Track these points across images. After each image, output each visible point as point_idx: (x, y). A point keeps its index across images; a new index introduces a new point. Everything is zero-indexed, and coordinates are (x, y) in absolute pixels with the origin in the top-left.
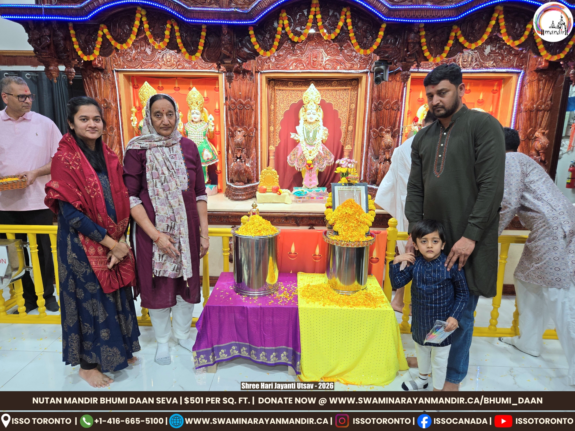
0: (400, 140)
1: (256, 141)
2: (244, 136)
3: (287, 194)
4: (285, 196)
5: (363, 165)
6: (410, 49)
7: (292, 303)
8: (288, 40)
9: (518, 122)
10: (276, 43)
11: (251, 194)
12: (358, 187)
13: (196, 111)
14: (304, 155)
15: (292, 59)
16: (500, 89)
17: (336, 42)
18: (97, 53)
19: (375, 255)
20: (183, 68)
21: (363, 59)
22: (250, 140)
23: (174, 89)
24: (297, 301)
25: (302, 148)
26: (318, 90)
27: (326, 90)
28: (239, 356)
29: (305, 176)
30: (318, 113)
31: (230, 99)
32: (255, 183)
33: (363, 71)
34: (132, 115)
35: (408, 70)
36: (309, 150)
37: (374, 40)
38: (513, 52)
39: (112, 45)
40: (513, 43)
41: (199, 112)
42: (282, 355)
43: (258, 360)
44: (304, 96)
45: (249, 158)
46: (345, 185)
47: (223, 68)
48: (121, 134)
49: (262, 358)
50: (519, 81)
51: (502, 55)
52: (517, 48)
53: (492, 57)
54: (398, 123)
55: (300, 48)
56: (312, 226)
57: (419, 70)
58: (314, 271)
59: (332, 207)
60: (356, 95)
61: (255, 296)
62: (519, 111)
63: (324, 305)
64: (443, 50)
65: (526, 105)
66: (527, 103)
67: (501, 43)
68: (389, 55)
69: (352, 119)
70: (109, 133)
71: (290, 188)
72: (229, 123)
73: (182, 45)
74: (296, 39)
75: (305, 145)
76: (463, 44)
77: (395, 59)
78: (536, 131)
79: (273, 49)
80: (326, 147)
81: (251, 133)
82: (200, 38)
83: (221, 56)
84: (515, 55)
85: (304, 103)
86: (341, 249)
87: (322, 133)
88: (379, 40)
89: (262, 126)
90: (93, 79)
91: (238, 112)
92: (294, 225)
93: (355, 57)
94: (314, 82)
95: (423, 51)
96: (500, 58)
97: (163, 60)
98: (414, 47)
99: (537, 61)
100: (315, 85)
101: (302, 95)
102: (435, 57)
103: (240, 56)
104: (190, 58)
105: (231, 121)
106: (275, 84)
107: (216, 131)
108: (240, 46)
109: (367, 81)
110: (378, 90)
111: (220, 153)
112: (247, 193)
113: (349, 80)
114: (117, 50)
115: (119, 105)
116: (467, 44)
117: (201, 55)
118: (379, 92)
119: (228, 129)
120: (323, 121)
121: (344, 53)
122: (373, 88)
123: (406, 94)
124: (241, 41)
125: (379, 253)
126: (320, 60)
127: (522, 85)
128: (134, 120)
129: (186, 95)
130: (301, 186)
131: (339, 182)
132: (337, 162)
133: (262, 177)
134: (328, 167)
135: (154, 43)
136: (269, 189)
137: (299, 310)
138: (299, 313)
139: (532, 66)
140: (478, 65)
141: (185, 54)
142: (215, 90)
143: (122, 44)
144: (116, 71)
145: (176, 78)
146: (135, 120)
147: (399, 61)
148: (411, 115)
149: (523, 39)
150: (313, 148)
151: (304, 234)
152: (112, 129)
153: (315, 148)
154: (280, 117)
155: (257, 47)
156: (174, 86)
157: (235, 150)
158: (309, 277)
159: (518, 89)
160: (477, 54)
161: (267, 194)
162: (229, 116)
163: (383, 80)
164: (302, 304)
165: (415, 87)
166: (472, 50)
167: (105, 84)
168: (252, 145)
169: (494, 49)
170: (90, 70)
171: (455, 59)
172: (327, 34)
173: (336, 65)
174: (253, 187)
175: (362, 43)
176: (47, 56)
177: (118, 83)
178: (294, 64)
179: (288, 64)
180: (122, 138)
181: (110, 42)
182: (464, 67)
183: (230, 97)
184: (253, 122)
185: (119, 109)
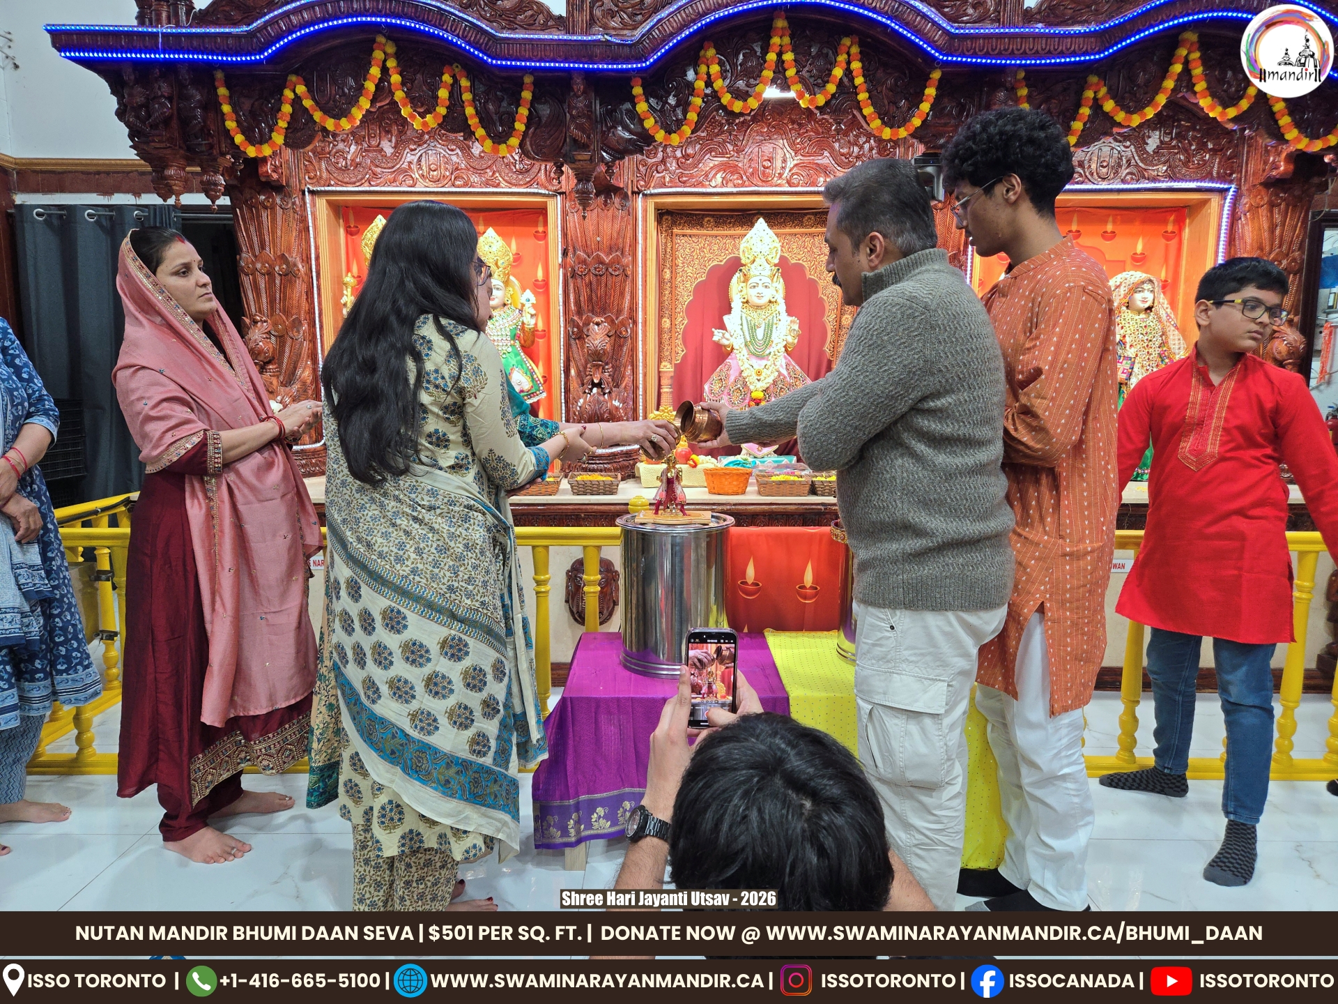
1: (633, 350)
2: (608, 335)
8: (718, 110)
10: (692, 116)
11: (624, 470)
13: (495, 282)
14: (744, 379)
15: (716, 163)
16: (1181, 229)
17: (828, 113)
18: (278, 138)
20: (465, 185)
22: (621, 346)
25: (740, 363)
27: (791, 234)
30: (775, 284)
31: (574, 254)
34: (345, 292)
36: (756, 367)
37: (912, 109)
38: (1210, 146)
39: (315, 123)
40: (1223, 114)
41: (501, 284)
44: (743, 244)
45: (617, 386)
48: (318, 337)
50: (1226, 208)
51: (1186, 151)
52: (1230, 126)
53: (1163, 155)
55: (734, 140)
58: (801, 627)
67: (1183, 126)
70: (290, 334)
72: (572, 307)
73: (477, 120)
74: (738, 106)
75: (746, 356)
76: (1111, 115)
79: (687, 130)
80: (793, 362)
81: (623, 329)
82: (518, 106)
83: (566, 148)
84: (1214, 152)
85: (743, 262)
87: (786, 329)
88: (925, 107)
89: (646, 314)
90: (257, 209)
91: (594, 283)
93: (858, 157)
96: (1182, 157)
97: (420, 168)
99: (1266, 163)
100: (766, 223)
101: (737, 246)
103: (608, 146)
104: (496, 151)
105: (575, 303)
106: (674, 223)
108: (610, 124)
112: (615, 465)
114: (326, 133)
115: (314, 269)
116: (1120, 116)
117: (521, 145)
119: (569, 321)
120: (786, 304)
121: (833, 147)
127: (1234, 218)
128: (348, 304)
135: (413, 117)
137: (791, 702)
139: (1254, 174)
140: (1134, 174)
141: (484, 141)
142: (535, 236)
143: (340, 119)
144: (312, 192)
150: (764, 362)
151: (777, 536)
152: (297, 324)
153: (769, 363)
154: (686, 296)
155: (649, 123)
158: (794, 640)
159: (1224, 227)
160: (1130, 151)
162: (572, 290)
164: (794, 689)
166: (1120, 142)
167: (285, 221)
168: (625, 359)
169: (1167, 139)
170: (251, 188)
171: (1083, 162)
172: (807, 96)
173: (815, 177)
174: (628, 454)
175: (885, 114)
176: (162, 145)
177: (314, 219)
178: (719, 176)
179: (706, 175)
180: (319, 345)
181: (311, 116)
182: (1104, 179)
183: (574, 248)
184: (626, 303)
185: (315, 278)
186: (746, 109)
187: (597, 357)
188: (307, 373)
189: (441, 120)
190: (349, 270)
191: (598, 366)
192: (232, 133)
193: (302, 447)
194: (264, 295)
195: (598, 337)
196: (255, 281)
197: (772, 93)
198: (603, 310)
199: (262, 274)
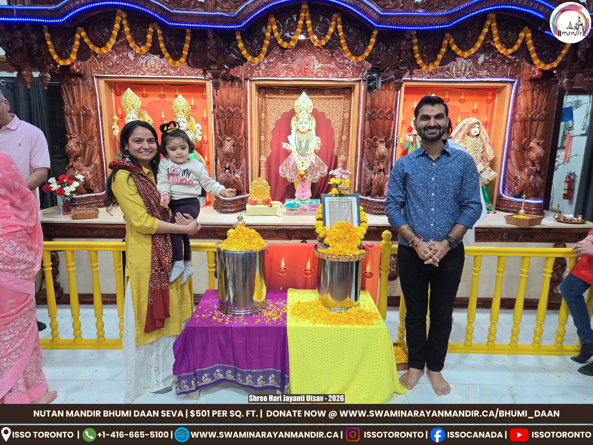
0: (395, 150)
1: (246, 151)
2: (233, 146)
3: (278, 206)
4: (276, 208)
5: (357, 176)
6: (402, 56)
7: (281, 322)
8: (277, 46)
9: (512, 132)
10: (265, 49)
11: (240, 206)
12: (350, 198)
13: (183, 119)
14: (296, 165)
15: (283, 66)
16: (494, 99)
17: (327, 49)
18: (74, 57)
19: (368, 269)
20: (168, 75)
21: (356, 68)
22: (240, 150)
23: (160, 97)
24: (286, 320)
25: (294, 158)
26: (311, 98)
27: (319, 98)
28: (224, 380)
29: (298, 187)
30: (311, 122)
31: (218, 107)
32: (246, 194)
33: (355, 79)
34: (114, 123)
35: (401, 78)
36: (302, 160)
37: (365, 47)
38: (507, 61)
39: (90, 49)
40: (506, 52)
41: (186, 120)
42: (270, 378)
43: (244, 384)
44: (296, 104)
45: (238, 168)
46: (336, 195)
47: (209, 75)
48: (102, 144)
49: (249, 381)
50: (513, 90)
51: (496, 64)
52: (510, 57)
53: (485, 66)
54: (392, 133)
55: (291, 56)
56: (304, 239)
57: (413, 79)
58: (305, 287)
59: (323, 219)
60: (349, 104)
61: (240, 315)
62: (513, 121)
63: (314, 324)
64: (435, 59)
65: (520, 115)
66: (521, 113)
67: (495, 52)
68: (381, 63)
69: (345, 128)
70: (89, 143)
71: (283, 201)
72: (218, 132)
73: (166, 49)
74: (285, 45)
75: (297, 155)
76: (455, 52)
77: (388, 66)
78: (531, 141)
79: (262, 55)
80: (319, 158)
81: (241, 142)
82: (184, 43)
83: (207, 63)
84: (509, 64)
85: (296, 112)
86: (333, 263)
87: (315, 143)
88: (370, 47)
89: (252, 135)
90: (71, 85)
91: (227, 123)
92: (285, 239)
93: (347, 65)
94: (306, 90)
95: (415, 59)
96: (494, 67)
97: (147, 66)
98: (406, 54)
99: (530, 70)
100: (307, 93)
101: (294, 103)
102: (428, 65)
103: (226, 62)
104: (174, 64)
105: (219, 130)
106: (266, 93)
107: (204, 141)
108: (227, 52)
109: (360, 90)
110: (371, 99)
111: (208, 163)
112: (236, 205)
113: (342, 88)
114: (96, 54)
115: (99, 113)
116: (459, 53)
117: (187, 61)
118: (372, 101)
119: (217, 139)
120: (316, 131)
121: (336, 60)
122: (366, 97)
123: (400, 103)
124: (227, 47)
125: (372, 267)
126: (312, 67)
127: (516, 95)
128: (115, 129)
129: (171, 103)
130: (293, 197)
131: (330, 193)
132: (330, 173)
133: (252, 188)
134: (321, 178)
135: (136, 47)
136: (260, 201)
137: (288, 329)
138: (288, 332)
139: (525, 75)
140: (472, 74)
141: (169, 59)
142: (202, 97)
143: (101, 48)
145: (161, 84)
146: (117, 128)
147: (391, 69)
148: (405, 125)
149: (516, 47)
150: (305, 158)
151: (295, 248)
152: (92, 138)
153: (307, 158)
154: (272, 126)
155: (244, 52)
156: (159, 93)
157: (223, 160)
158: (299, 294)
159: (512, 99)
160: (470, 64)
161: (257, 206)
162: (217, 125)
163: (376, 88)
164: (291, 323)
165: (409, 97)
166: (466, 59)
167: (84, 90)
168: (242, 155)
169: (487, 58)
170: (68, 75)
171: (449, 68)
172: (317, 40)
173: (328, 73)
174: (243, 199)
175: (353, 50)
177: (99, 90)
178: (285, 71)
179: (279, 72)
180: (103, 147)
181: (88, 46)
182: (458, 77)
183: (218, 105)
184: (242, 131)
185: (100, 117)
186: (290, 46)
187: (227, 155)
188: (97, 161)
189: (148, 49)
190: (117, 112)
191: (228, 160)
192: (52, 54)
193: (95, 194)
194: (75, 125)
195: (228, 147)
196: (71, 118)
197: (302, 37)
198: (231, 134)
199: (74, 115)
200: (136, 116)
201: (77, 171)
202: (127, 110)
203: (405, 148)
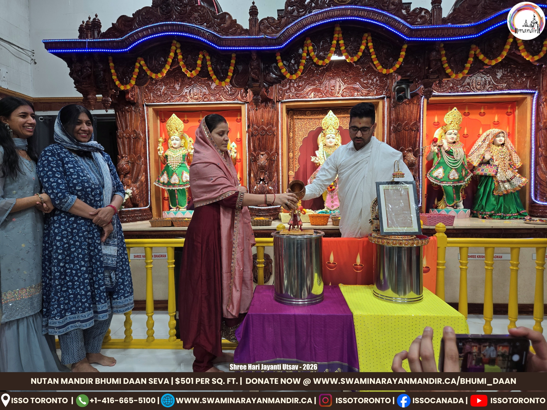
0: (421, 160)
1: (278, 165)
2: (267, 160)
6: (431, 67)
8: (312, 64)
9: (538, 140)
10: (301, 67)
11: (273, 215)
15: (311, 89)
16: (514, 111)
17: (359, 64)
18: (133, 82)
19: (425, 264)
20: (208, 101)
21: (379, 86)
22: (272, 164)
27: (343, 117)
29: (326, 198)
30: (337, 137)
31: (252, 127)
33: (379, 97)
34: (159, 145)
35: (431, 87)
37: (396, 60)
38: (525, 75)
39: (148, 75)
40: (532, 59)
44: (323, 121)
45: (271, 181)
48: (148, 163)
50: (534, 101)
51: (515, 77)
52: (536, 64)
53: (504, 80)
54: (418, 144)
55: (319, 79)
62: (538, 129)
64: (464, 68)
65: (545, 123)
66: (545, 121)
67: (512, 67)
68: (411, 74)
70: (137, 162)
72: (252, 149)
73: (213, 72)
74: (320, 63)
76: (483, 61)
77: (417, 77)
79: (299, 73)
81: (273, 157)
82: (230, 66)
83: (249, 82)
85: (323, 128)
88: (401, 60)
89: (282, 151)
90: (125, 112)
91: (261, 140)
93: (371, 84)
95: (444, 68)
96: (513, 80)
97: (190, 95)
100: (333, 112)
101: (320, 122)
102: (457, 73)
103: (266, 81)
104: (220, 84)
105: (253, 147)
106: (294, 114)
108: (267, 72)
109: (384, 107)
112: (270, 214)
115: (147, 136)
116: (487, 61)
117: (231, 82)
118: (397, 114)
119: (250, 154)
122: (390, 112)
123: (423, 117)
124: (267, 68)
126: (338, 88)
127: (539, 105)
128: (160, 150)
135: (187, 72)
137: (354, 317)
140: (492, 88)
141: (216, 80)
142: (236, 121)
143: (157, 73)
144: (147, 105)
145: (201, 111)
146: (162, 149)
147: (420, 79)
149: (542, 54)
152: (139, 158)
154: (299, 144)
155: (283, 71)
156: (198, 119)
159: (534, 109)
160: (489, 78)
162: (251, 142)
163: (405, 98)
165: (431, 112)
166: (485, 74)
167: (136, 117)
168: (274, 169)
169: (506, 73)
171: (469, 83)
172: (350, 57)
173: (353, 93)
174: (275, 209)
175: (383, 64)
176: (87, 86)
177: (148, 116)
178: (312, 94)
179: (307, 93)
180: (148, 166)
181: (146, 73)
182: (479, 90)
183: (252, 124)
184: (274, 146)
185: (147, 139)
186: (324, 64)
187: (262, 168)
188: (143, 178)
189: (198, 73)
190: (161, 136)
191: (262, 172)
192: (115, 81)
193: (140, 208)
194: (126, 147)
195: (262, 160)
196: (123, 140)
197: (335, 58)
198: (265, 149)
199: (126, 138)
200: (179, 138)
201: (125, 187)
202: (171, 132)
203: (430, 159)
